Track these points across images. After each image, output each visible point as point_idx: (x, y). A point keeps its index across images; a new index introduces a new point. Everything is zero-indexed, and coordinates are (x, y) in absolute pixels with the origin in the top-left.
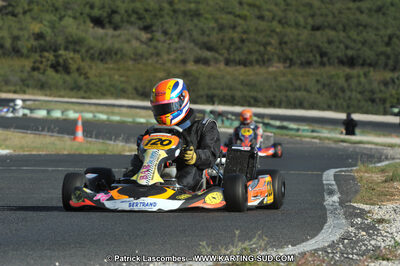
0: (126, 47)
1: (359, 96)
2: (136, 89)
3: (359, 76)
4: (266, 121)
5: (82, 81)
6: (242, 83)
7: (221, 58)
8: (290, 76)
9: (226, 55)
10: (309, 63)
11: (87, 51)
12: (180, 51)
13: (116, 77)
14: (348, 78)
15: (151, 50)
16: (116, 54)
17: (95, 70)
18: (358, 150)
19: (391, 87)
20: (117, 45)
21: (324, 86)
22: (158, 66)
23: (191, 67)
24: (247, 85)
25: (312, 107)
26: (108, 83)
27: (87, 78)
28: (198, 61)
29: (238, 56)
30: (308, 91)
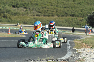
0: (20, 12)
1: (75, 23)
2: (23, 22)
3: (75, 19)
5: (10, 20)
6: (47, 20)
7: (43, 15)
8: (59, 19)
9: (44, 14)
10: (63, 16)
11: (11, 13)
12: (33, 13)
13: (18, 19)
14: (72, 19)
15: (26, 13)
16: (18, 14)
17: (13, 17)
18: (75, 36)
19: (82, 21)
20: (18, 12)
21: (67, 21)
22: (28, 17)
23: (35, 17)
25: (64, 26)
26: (16, 20)
27: (11, 19)
28: (37, 15)
29: (46, 14)
30: (63, 22)
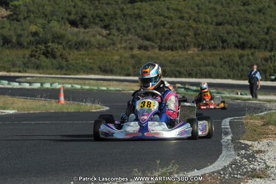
0: (93, 40)
2: (100, 68)
3: (248, 55)
4: (187, 87)
5: (64, 63)
6: (170, 61)
7: (156, 45)
8: (202, 57)
9: (159, 44)
10: (215, 48)
11: (67, 43)
12: (128, 42)
13: (87, 60)
14: (241, 57)
15: (110, 41)
16: (86, 44)
17: (73, 56)
18: (247, 104)
19: (269, 62)
20: (86, 39)
21: (225, 62)
22: (114, 52)
23: (136, 52)
24: (174, 63)
25: (217, 77)
26: (81, 64)
27: (67, 61)
28: (140, 48)
29: (167, 44)
30: (214, 65)
